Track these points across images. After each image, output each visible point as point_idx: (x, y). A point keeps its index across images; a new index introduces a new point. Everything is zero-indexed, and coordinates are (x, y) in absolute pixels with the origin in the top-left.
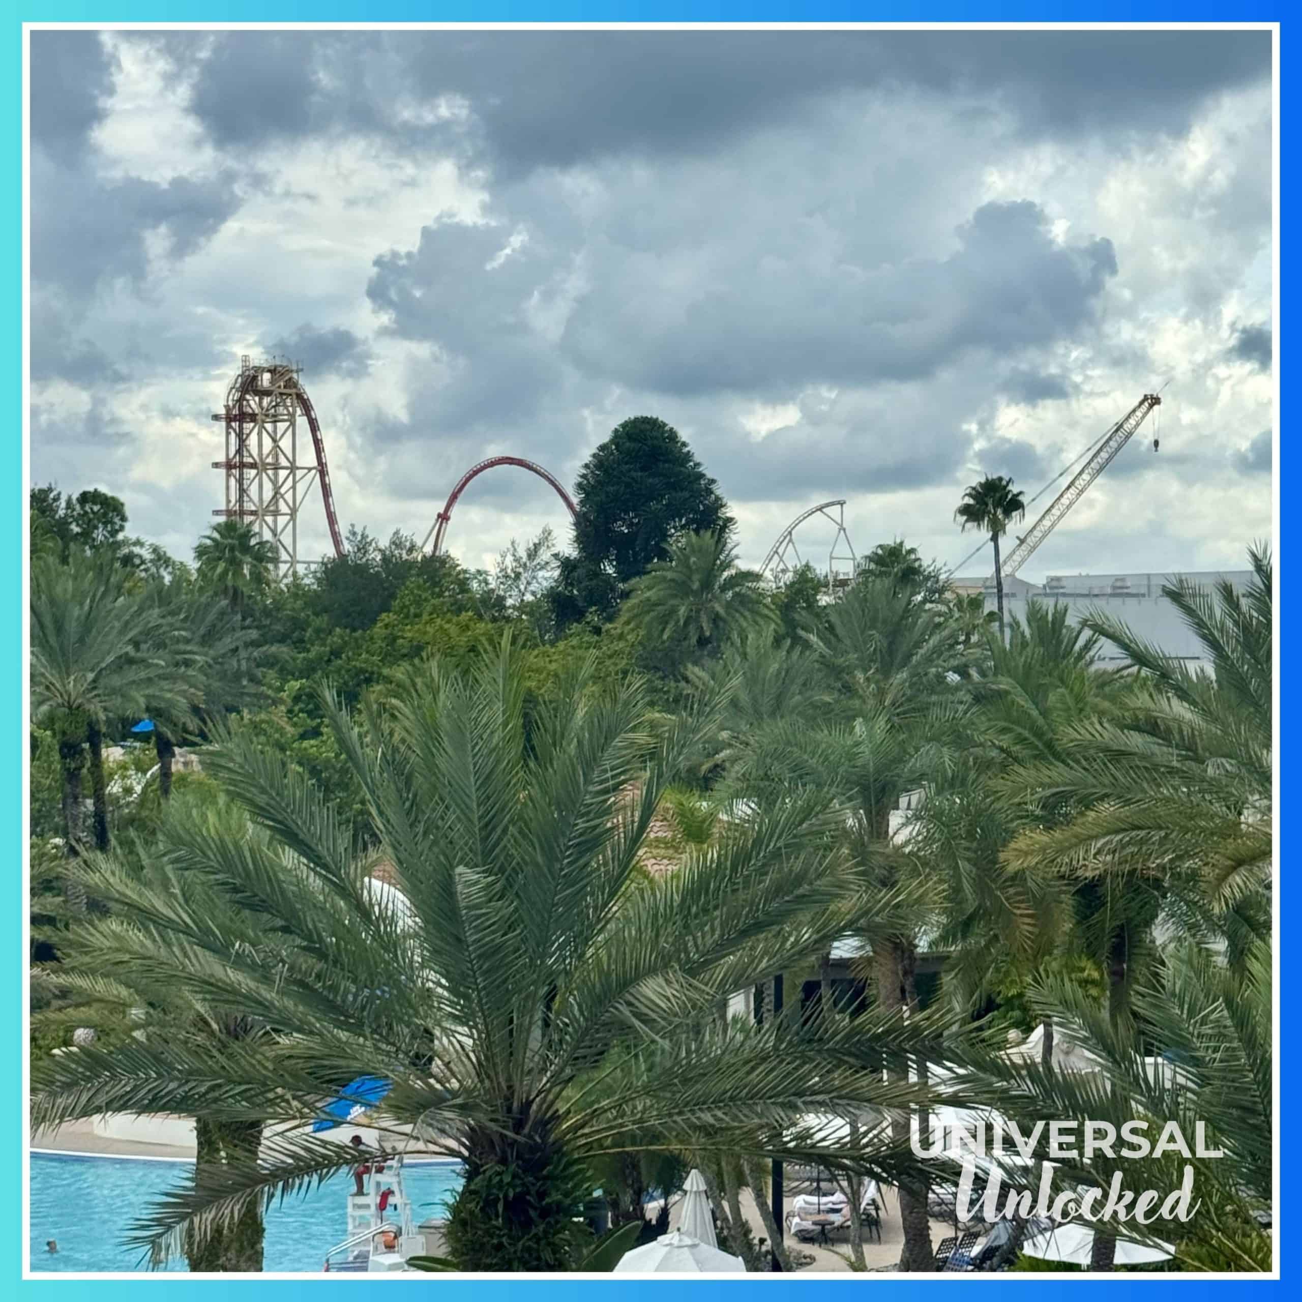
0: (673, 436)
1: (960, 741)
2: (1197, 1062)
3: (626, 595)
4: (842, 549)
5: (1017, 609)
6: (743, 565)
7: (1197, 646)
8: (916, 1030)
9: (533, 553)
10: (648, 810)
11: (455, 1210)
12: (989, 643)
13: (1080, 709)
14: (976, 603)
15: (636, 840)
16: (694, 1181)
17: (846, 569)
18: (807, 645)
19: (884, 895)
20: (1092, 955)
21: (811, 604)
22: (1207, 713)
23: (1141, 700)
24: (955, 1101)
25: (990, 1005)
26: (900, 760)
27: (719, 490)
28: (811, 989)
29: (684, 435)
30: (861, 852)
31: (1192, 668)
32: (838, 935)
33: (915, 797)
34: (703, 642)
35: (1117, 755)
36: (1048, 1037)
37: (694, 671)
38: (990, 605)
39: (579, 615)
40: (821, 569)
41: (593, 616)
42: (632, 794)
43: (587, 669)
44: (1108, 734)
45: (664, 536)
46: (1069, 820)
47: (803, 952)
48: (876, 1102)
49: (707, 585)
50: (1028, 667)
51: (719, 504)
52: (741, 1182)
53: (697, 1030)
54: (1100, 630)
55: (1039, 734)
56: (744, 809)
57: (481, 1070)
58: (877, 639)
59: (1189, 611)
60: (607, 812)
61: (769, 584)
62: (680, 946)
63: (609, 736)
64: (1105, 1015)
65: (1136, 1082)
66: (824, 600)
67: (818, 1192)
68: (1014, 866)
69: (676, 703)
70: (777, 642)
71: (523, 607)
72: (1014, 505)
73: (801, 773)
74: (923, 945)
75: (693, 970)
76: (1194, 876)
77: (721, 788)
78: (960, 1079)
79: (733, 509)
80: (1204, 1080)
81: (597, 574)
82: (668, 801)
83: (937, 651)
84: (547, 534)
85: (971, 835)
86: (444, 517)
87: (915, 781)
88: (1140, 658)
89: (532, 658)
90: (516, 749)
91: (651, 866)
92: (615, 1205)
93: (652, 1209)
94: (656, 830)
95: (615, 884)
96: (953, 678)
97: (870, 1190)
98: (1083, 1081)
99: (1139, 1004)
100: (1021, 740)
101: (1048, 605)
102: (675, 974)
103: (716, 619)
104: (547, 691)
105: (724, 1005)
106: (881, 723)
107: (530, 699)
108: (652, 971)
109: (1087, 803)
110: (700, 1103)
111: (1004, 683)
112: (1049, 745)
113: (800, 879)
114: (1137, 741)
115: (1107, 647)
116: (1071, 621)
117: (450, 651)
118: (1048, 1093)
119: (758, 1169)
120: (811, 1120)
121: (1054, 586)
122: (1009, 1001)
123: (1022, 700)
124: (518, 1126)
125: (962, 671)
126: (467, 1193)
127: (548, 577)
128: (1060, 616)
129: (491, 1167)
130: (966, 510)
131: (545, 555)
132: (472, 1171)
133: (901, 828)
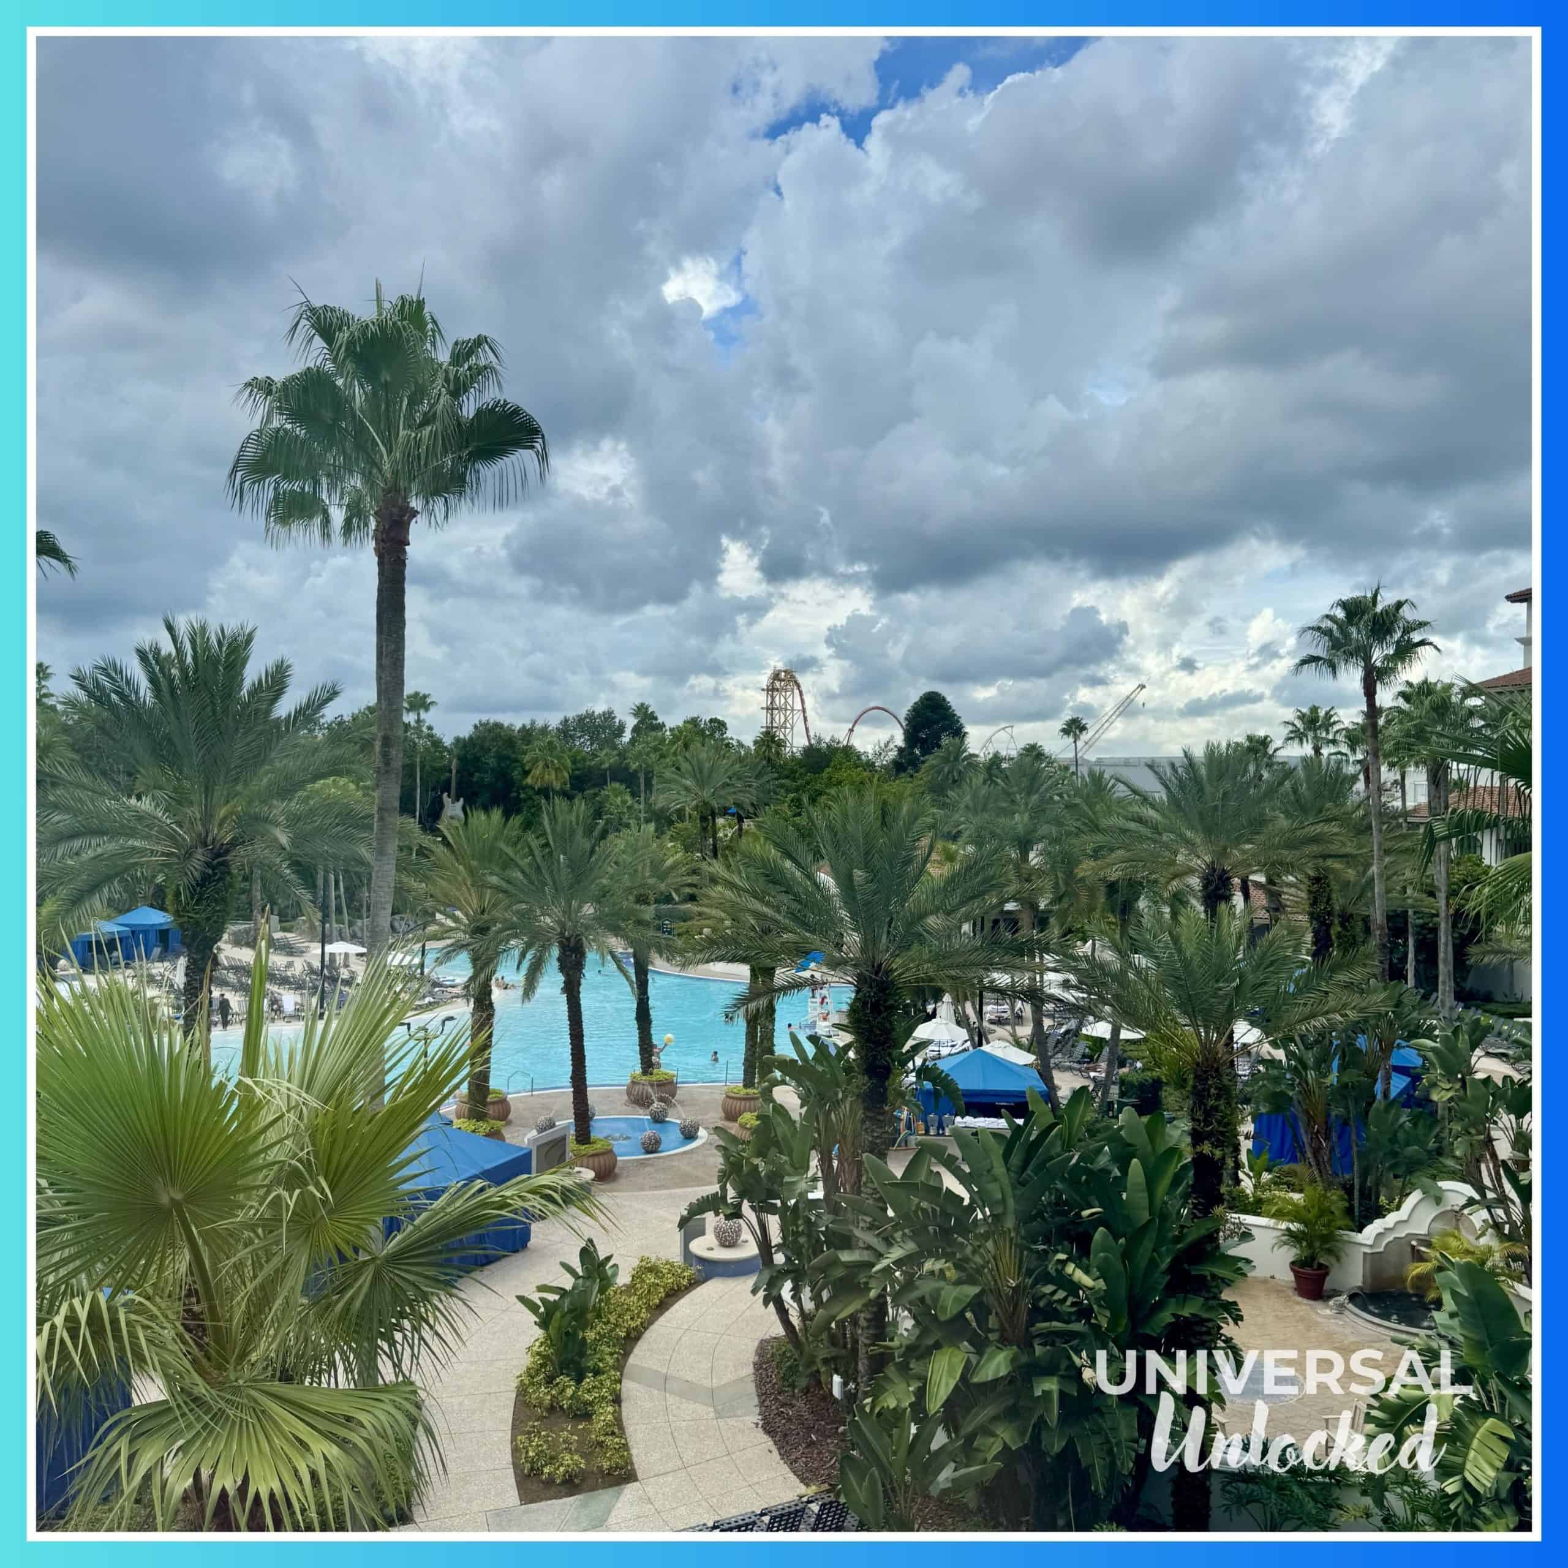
0: (944, 699)
1: (1059, 823)
2: (1157, 958)
3: (923, 762)
4: (1012, 745)
5: (1084, 770)
6: (971, 751)
7: (1159, 787)
8: (1039, 941)
9: (886, 745)
10: (931, 848)
11: (851, 1005)
12: (1072, 784)
13: (1109, 812)
14: (1066, 768)
15: (926, 860)
16: (947, 998)
17: (1014, 753)
18: (997, 784)
19: (1027, 885)
20: (1113, 912)
21: (999, 767)
22: (1163, 815)
23: (1136, 809)
24: (1055, 970)
25: (1070, 931)
26: (1035, 830)
27: (962, 721)
28: (996, 922)
29: (949, 699)
30: (1017, 868)
31: (1157, 796)
32: (1007, 901)
33: (1040, 846)
34: (955, 781)
35: (1125, 831)
36: (1094, 945)
37: (950, 793)
38: (1073, 769)
39: (905, 770)
40: (1003, 753)
41: (910, 771)
42: (925, 842)
43: (908, 792)
44: (1122, 822)
45: (939, 739)
46: (1103, 857)
47: (993, 907)
48: (1022, 969)
49: (956, 759)
50: (1088, 795)
51: (962, 727)
52: (966, 999)
53: (949, 937)
54: (1118, 780)
55: (1092, 821)
56: (970, 849)
57: (863, 950)
58: (1025, 782)
59: (1156, 773)
60: (915, 849)
61: (982, 758)
62: (943, 902)
63: (916, 819)
64: (1118, 936)
65: (1131, 965)
66: (1004, 765)
67: (997, 1004)
68: (1081, 875)
69: (943, 806)
70: (985, 782)
71: (882, 766)
72: (1083, 728)
73: (993, 835)
74: (1042, 906)
75: (948, 913)
76: (1156, 881)
77: (961, 840)
78: (1057, 961)
79: (967, 729)
80: (1159, 965)
81: (913, 753)
82: (939, 845)
83: (1050, 787)
84: (892, 738)
85: (1063, 862)
86: (851, 730)
87: (1040, 839)
88: (1135, 792)
89: (886, 787)
90: (879, 823)
91: (931, 870)
92: (915, 1006)
93: (930, 1008)
94: (934, 856)
95: (916, 879)
96: (1056, 798)
97: (1019, 1004)
98: (1108, 963)
99: (1132, 933)
100: (1085, 824)
101: (1097, 769)
102: (941, 915)
103: (960, 772)
104: (891, 800)
105: (960, 928)
106: (1026, 816)
107: (885, 803)
108: (932, 913)
109: (1112, 850)
110: (951, 967)
111: (1078, 801)
112: (1097, 826)
113: (993, 878)
114: (1132, 825)
115: (1121, 787)
116: (1106, 776)
117: (853, 783)
118: (1093, 968)
119: (973, 994)
120: (995, 975)
121: (1099, 762)
122: (1078, 930)
123: (1086, 808)
124: (877, 974)
125: (1060, 795)
126: (856, 1000)
127: (892, 755)
128: (1102, 774)
129: (866, 989)
130: (1063, 730)
131: (891, 746)
132: (857, 992)
133: (1034, 858)
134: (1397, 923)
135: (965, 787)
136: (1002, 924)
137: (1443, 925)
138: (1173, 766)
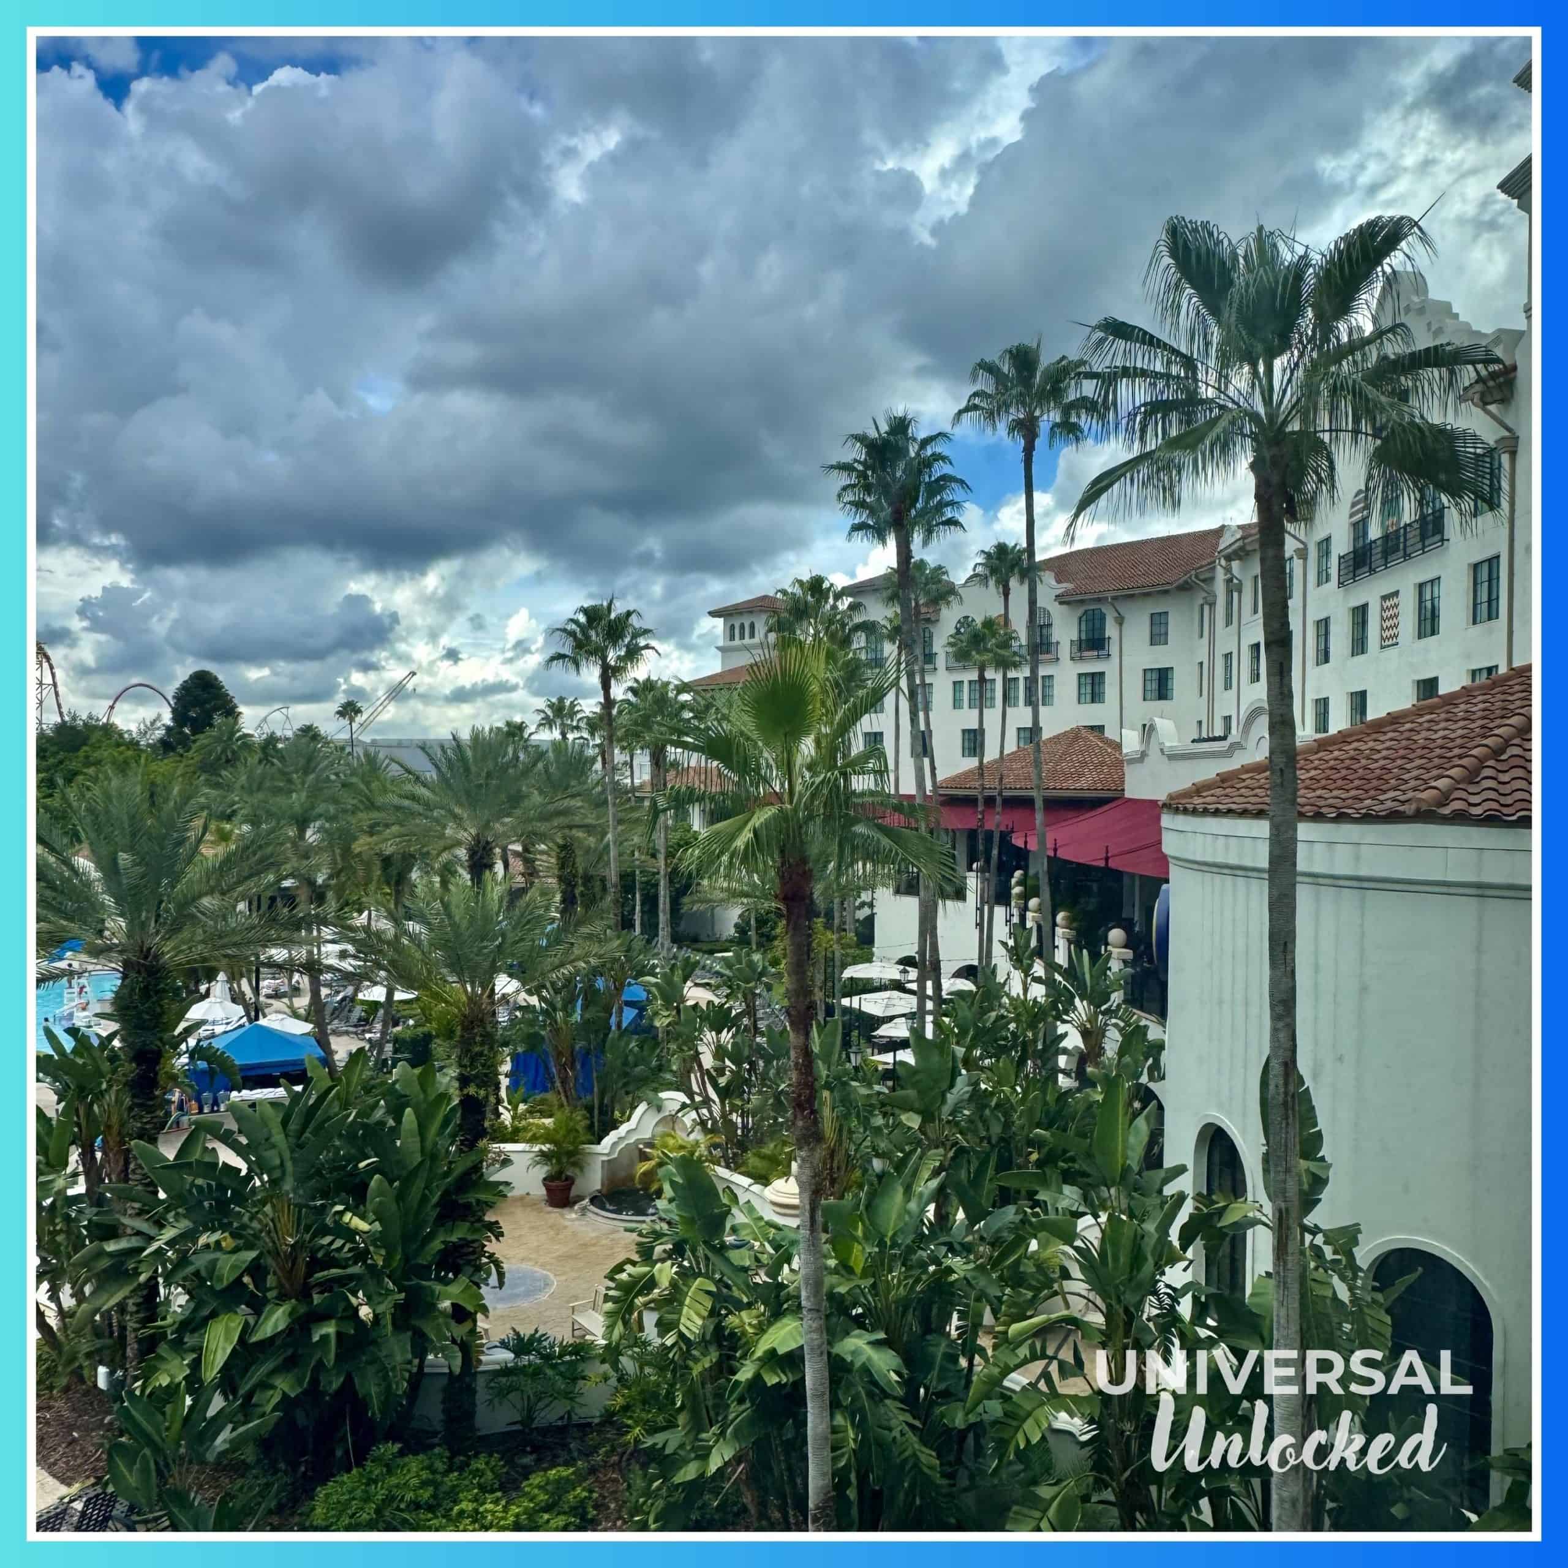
0: (216, 679)
1: (335, 801)
2: (429, 924)
3: (194, 741)
4: (287, 726)
5: (359, 751)
6: (245, 731)
7: (429, 766)
8: (317, 915)
9: (153, 723)
10: (205, 829)
11: (116, 993)
12: (348, 765)
13: (385, 791)
14: (343, 749)
15: (200, 841)
16: (222, 976)
17: (289, 734)
18: (273, 764)
19: (305, 862)
20: (388, 884)
21: (275, 746)
22: (433, 791)
23: (408, 787)
24: (333, 942)
25: (347, 904)
26: (313, 808)
27: (235, 701)
28: (273, 899)
29: (221, 678)
30: (294, 844)
31: (428, 775)
32: (286, 878)
33: (318, 824)
34: (228, 761)
35: (398, 808)
36: (370, 915)
37: (224, 773)
38: (348, 749)
39: (173, 749)
40: (279, 734)
41: (180, 750)
42: (198, 823)
43: (179, 772)
44: (396, 801)
45: (211, 718)
46: (379, 833)
47: (272, 885)
48: (300, 943)
49: (230, 738)
50: (363, 775)
51: (236, 707)
52: (242, 976)
53: (225, 918)
54: (392, 760)
55: (368, 799)
56: (246, 828)
57: (130, 935)
58: (302, 762)
59: (428, 755)
60: (187, 830)
61: (256, 739)
62: (218, 881)
63: (189, 798)
64: (392, 906)
65: (406, 932)
66: (280, 746)
67: (274, 978)
68: (358, 850)
69: (217, 786)
70: (260, 762)
71: (149, 745)
72: (358, 711)
73: (270, 814)
74: (320, 881)
75: (223, 893)
76: (428, 853)
77: (236, 820)
78: (335, 933)
79: (242, 709)
80: (431, 930)
81: (182, 733)
82: (213, 826)
83: (327, 767)
84: (159, 717)
85: (340, 838)
86: (112, 707)
87: (320, 816)
88: (409, 771)
89: (153, 766)
90: (146, 806)
91: (204, 851)
92: (187, 988)
93: (203, 988)
94: (208, 837)
95: (190, 860)
96: (333, 777)
97: (296, 977)
98: (384, 932)
99: (407, 903)
100: (361, 801)
101: (372, 750)
102: (217, 895)
103: (234, 752)
104: (159, 780)
105: (235, 907)
106: (304, 794)
107: (153, 784)
108: (206, 894)
109: (387, 826)
110: (224, 946)
111: (354, 780)
112: (372, 804)
113: (272, 855)
114: (406, 803)
115: (394, 766)
116: (381, 756)
117: (114, 763)
118: (369, 936)
119: (249, 971)
120: (273, 951)
121: (374, 743)
122: (354, 903)
123: (362, 786)
124: (146, 958)
125: (337, 774)
126: (122, 986)
127: (160, 733)
128: (377, 753)
129: (133, 975)
130: (339, 713)
131: (158, 724)
132: (124, 977)
133: (311, 836)
134: (627, 881)
135: (241, 769)
136: (279, 903)
137: (662, 883)
138: (442, 747)
